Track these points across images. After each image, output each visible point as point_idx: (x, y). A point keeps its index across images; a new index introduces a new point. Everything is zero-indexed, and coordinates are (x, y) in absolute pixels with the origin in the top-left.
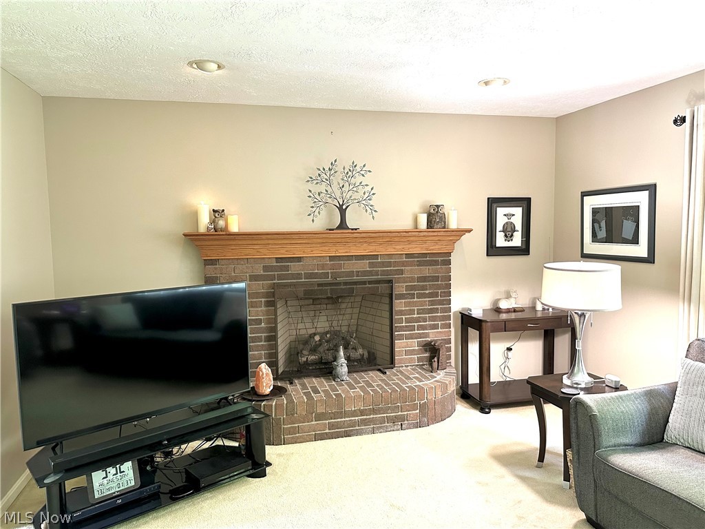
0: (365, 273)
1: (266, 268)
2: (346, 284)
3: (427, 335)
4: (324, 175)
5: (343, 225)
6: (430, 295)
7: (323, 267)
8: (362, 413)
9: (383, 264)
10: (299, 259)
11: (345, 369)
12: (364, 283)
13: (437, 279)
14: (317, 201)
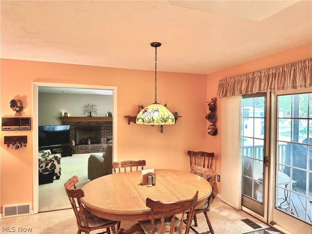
0: (95, 125)
1: (75, 124)
2: (91, 127)
3: (108, 137)
4: (87, 106)
5: (90, 116)
6: (108, 130)
7: (86, 124)
8: (91, 149)
9: (99, 123)
10: (81, 122)
11: (90, 143)
12: (95, 127)
13: (110, 126)
14: (85, 111)
